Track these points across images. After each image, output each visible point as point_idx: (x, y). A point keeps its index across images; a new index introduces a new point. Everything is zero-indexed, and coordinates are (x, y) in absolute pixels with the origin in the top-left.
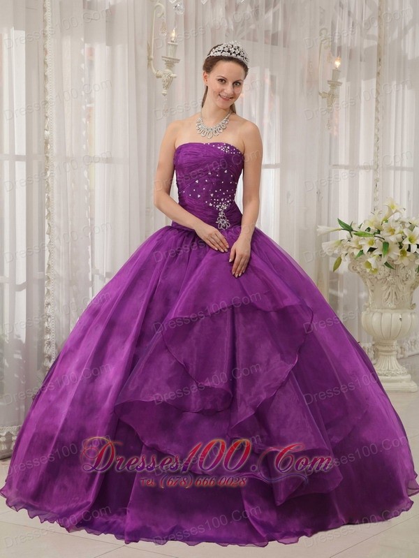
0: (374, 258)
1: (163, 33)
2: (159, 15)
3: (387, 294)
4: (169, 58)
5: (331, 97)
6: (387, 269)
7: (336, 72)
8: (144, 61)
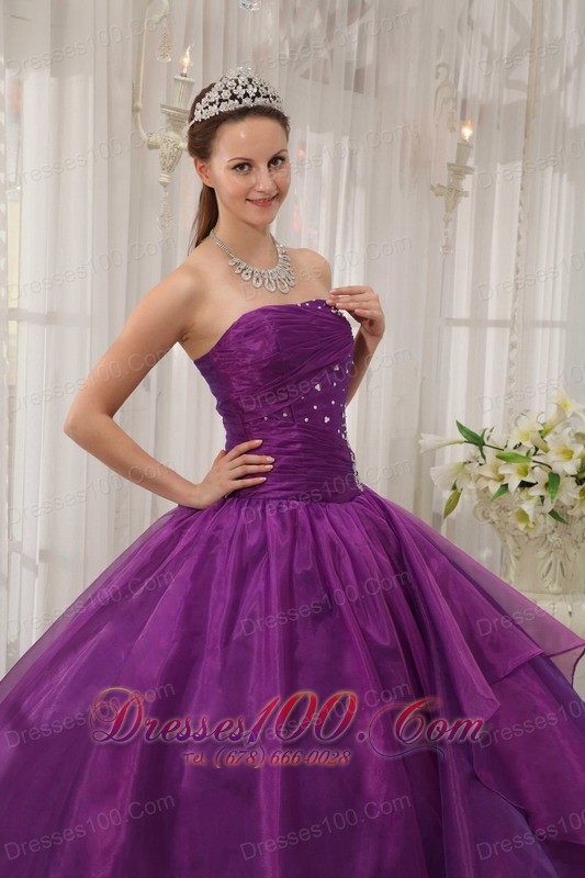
0: (532, 503)
1: (164, 56)
2: (156, 18)
3: (547, 565)
4: (178, 110)
5: (454, 193)
6: (550, 521)
7: (463, 148)
8: (124, 113)
